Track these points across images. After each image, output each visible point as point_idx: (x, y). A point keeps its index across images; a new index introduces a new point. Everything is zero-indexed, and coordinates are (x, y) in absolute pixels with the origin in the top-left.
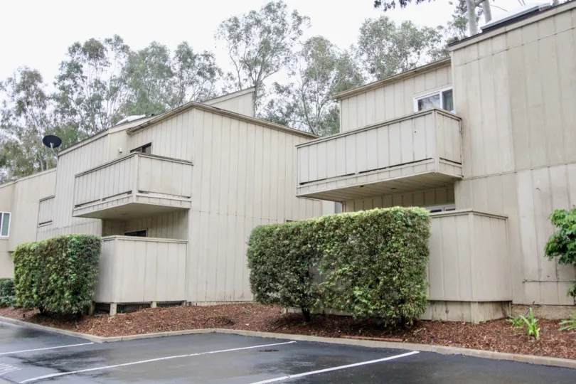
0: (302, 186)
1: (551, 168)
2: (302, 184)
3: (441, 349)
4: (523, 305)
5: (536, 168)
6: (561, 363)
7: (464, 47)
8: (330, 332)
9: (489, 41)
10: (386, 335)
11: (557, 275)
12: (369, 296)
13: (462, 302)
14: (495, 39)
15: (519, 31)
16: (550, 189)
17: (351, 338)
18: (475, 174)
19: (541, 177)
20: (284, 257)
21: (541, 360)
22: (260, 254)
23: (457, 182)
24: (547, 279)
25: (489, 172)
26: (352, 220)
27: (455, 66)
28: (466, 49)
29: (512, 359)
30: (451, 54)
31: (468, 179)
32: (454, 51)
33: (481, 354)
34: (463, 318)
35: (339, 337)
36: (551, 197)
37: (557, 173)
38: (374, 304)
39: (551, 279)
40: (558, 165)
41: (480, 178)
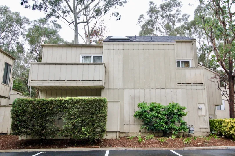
0: (32, 81)
1: (135, 90)
2: (32, 80)
3: (117, 149)
4: (123, 132)
5: (130, 89)
6: (158, 149)
7: (109, 44)
8: (60, 146)
9: (118, 45)
10: (88, 145)
11: (134, 122)
12: (88, 130)
13: (113, 132)
14: (120, 45)
15: (128, 45)
16: (134, 96)
17: (73, 148)
18: (110, 88)
19: (132, 92)
20: (41, 114)
21: (152, 149)
22: (23, 112)
23: (102, 90)
24: (131, 124)
25: (115, 88)
26: (84, 100)
27: (105, 49)
28: (109, 45)
29: (143, 149)
30: (104, 45)
31: (107, 89)
32: (105, 44)
33: (132, 149)
34: (113, 137)
35: (67, 148)
36: (134, 98)
37: (137, 91)
38: (89, 133)
39: (132, 124)
40: (137, 89)
41: (111, 89)
